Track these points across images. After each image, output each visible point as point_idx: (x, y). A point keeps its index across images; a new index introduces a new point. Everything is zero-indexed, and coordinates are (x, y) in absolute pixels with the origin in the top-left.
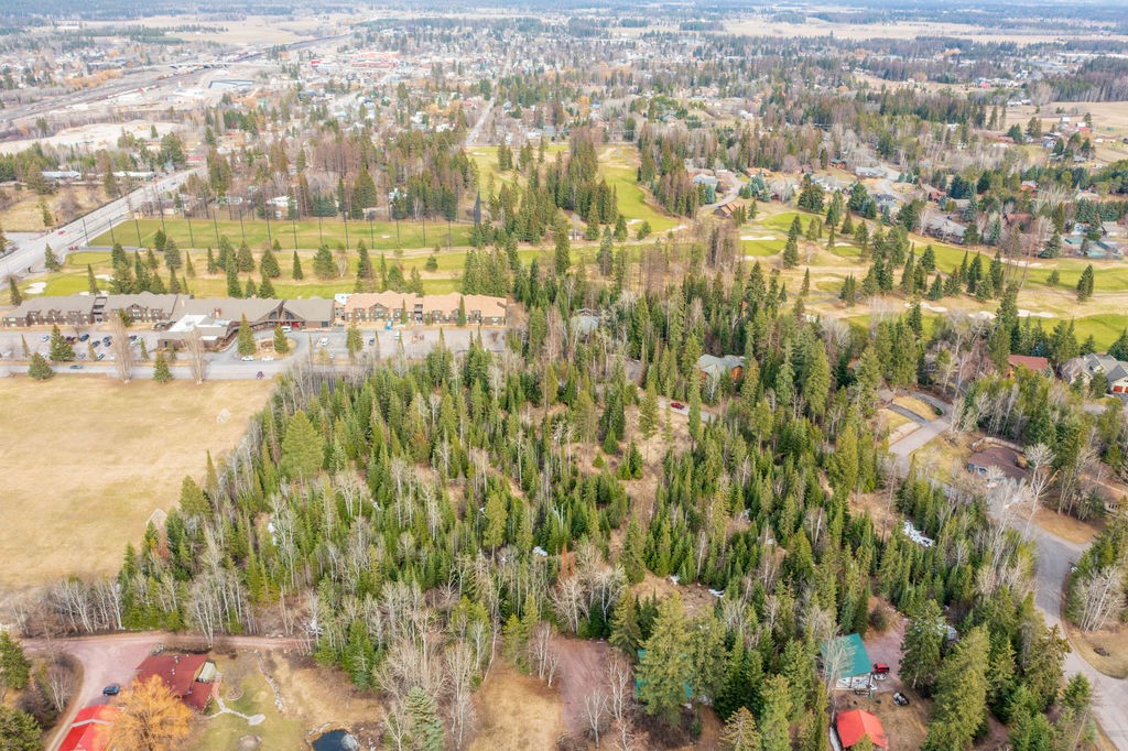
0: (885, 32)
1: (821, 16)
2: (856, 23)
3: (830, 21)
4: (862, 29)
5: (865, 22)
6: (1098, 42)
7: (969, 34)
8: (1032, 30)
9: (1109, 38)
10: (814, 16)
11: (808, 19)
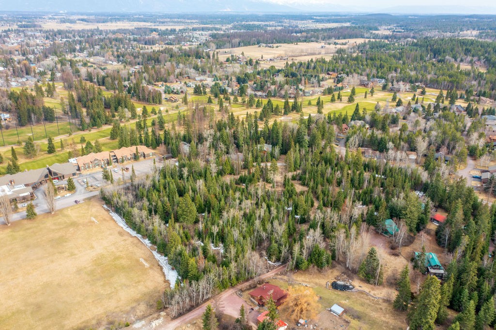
0: (116, 26)
1: (83, 20)
2: (99, 22)
3: (88, 22)
4: (105, 25)
5: (104, 22)
6: (196, 28)
7: (151, 26)
8: (173, 24)
9: (199, 26)
10: (79, 20)
11: (77, 21)
